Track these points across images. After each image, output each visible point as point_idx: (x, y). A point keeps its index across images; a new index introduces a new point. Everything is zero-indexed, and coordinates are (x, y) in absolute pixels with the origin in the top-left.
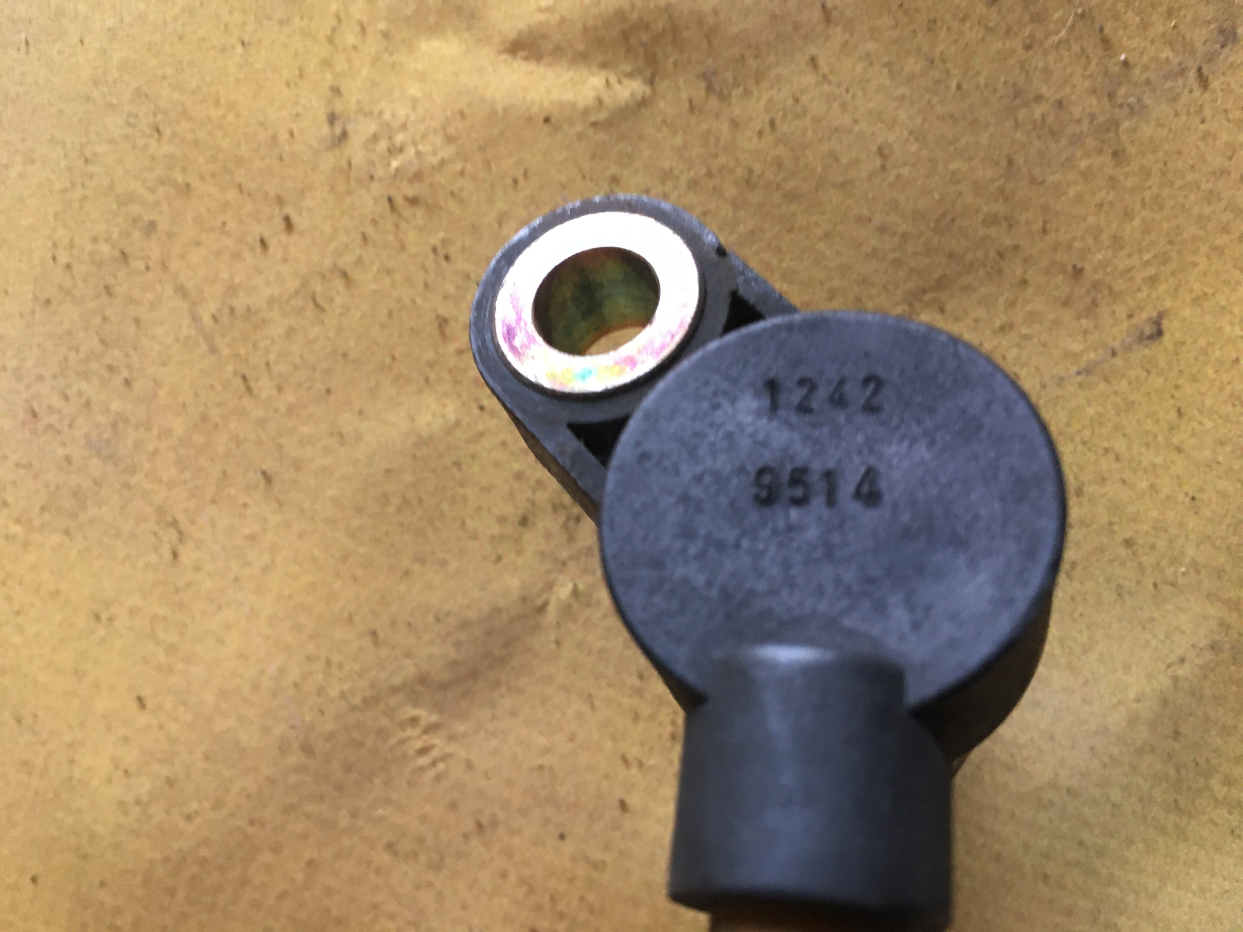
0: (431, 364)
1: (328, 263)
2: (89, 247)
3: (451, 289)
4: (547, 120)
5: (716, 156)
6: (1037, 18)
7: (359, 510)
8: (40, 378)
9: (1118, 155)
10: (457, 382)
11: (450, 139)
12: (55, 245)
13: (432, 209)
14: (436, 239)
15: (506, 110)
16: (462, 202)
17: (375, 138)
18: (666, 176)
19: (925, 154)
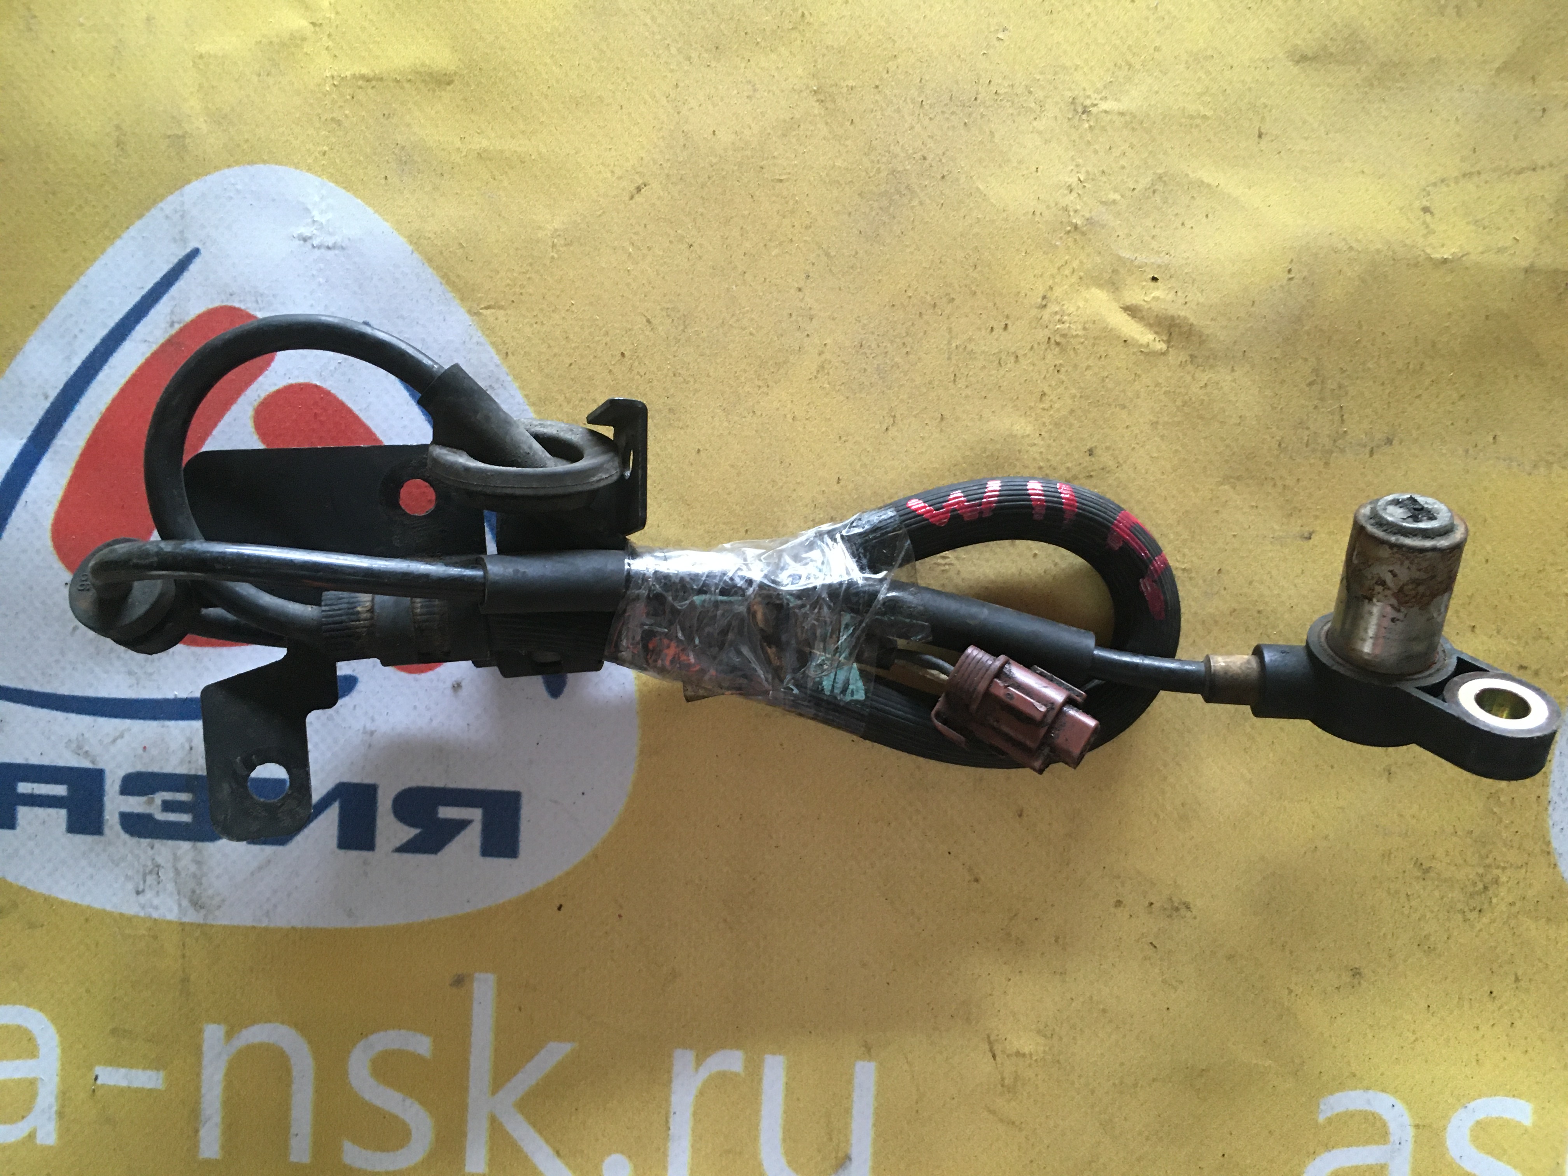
0: (1031, 408)
1: (1013, 349)
2: (923, 294)
3: (1054, 383)
4: (1125, 341)
5: (1180, 387)
6: (1322, 399)
7: (972, 449)
8: (873, 333)
9: (1327, 464)
10: (1036, 420)
11: (1085, 329)
12: (909, 286)
14: (1058, 362)
15: (1111, 329)
16: (1076, 353)
17: (1056, 313)
18: (1158, 385)
19: (1257, 426)
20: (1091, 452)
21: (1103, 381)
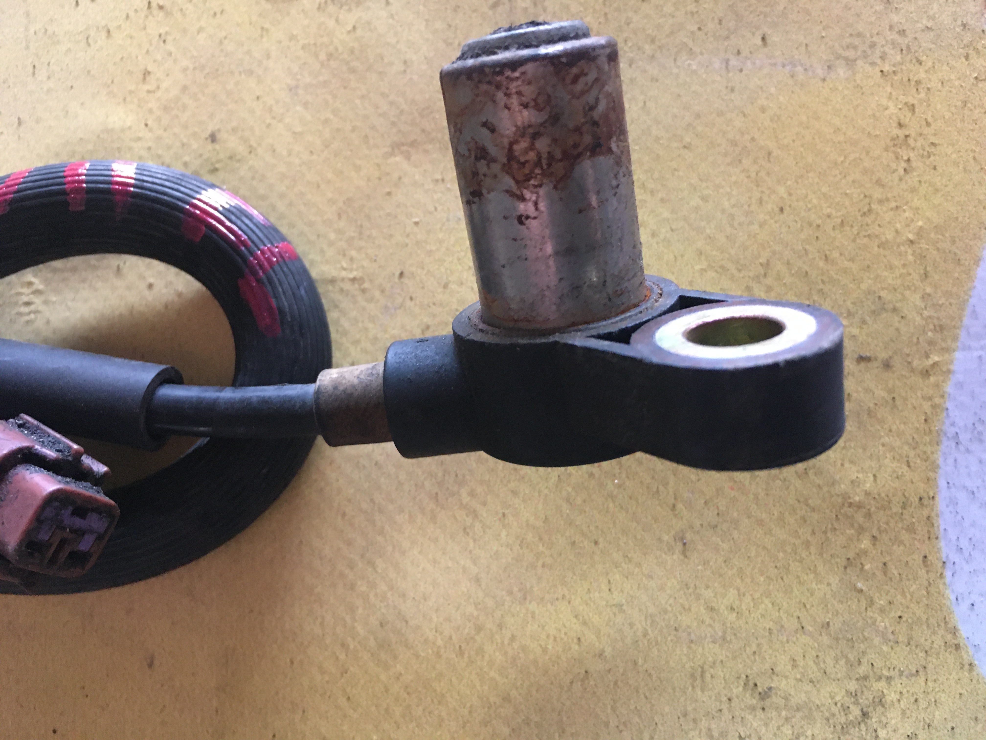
0: (131, 92)
1: (103, 23)
5: (322, 36)
10: (139, 106)
13: (168, 14)
14: (163, 30)
18: (292, 38)
20: (213, 138)
21: (221, 43)
